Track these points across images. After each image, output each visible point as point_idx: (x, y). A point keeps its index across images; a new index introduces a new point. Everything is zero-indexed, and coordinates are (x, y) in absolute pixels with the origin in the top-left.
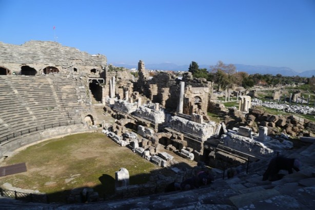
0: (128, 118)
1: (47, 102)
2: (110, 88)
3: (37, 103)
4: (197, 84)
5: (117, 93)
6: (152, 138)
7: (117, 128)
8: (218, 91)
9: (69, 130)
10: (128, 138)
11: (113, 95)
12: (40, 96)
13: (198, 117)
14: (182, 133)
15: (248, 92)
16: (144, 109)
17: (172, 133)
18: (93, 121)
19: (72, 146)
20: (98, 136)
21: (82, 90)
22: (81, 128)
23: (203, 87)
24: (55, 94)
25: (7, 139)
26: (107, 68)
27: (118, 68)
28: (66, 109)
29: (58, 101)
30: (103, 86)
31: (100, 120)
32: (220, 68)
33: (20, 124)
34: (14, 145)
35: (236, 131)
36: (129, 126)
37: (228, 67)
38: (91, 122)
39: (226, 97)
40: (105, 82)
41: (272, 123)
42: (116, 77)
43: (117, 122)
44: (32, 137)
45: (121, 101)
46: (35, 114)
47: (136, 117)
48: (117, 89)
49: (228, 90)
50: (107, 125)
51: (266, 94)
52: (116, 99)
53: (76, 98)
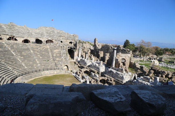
0: (86, 68)
1: (46, 58)
2: (78, 52)
3: (41, 58)
4: (124, 52)
5: (82, 55)
6: (96, 79)
7: (80, 73)
8: (140, 57)
9: (55, 72)
10: (84, 78)
11: (80, 56)
12: (43, 54)
13: (122, 70)
14: (113, 78)
15: (158, 58)
16: (94, 64)
17: (107, 77)
18: (68, 69)
19: (56, 80)
20: (69, 76)
21: (64, 52)
22: (61, 72)
23: (128, 53)
24: (50, 54)
25: (26, 74)
26: (78, 42)
27: (83, 42)
28: (55, 61)
29: (51, 57)
30: (75, 51)
31: (72, 68)
32: (142, 44)
33: (32, 67)
34: (28, 77)
35: (142, 78)
36: (86, 72)
37: (147, 43)
38: (67, 69)
39: (145, 60)
40: (76, 49)
41: (163, 75)
42: (82, 47)
43: (80, 70)
44: (37, 74)
45: (83, 59)
46: (40, 63)
47: (90, 68)
48: (82, 53)
49: (146, 57)
50: (75, 71)
51: (170, 60)
52: (81, 58)
53: (60, 56)
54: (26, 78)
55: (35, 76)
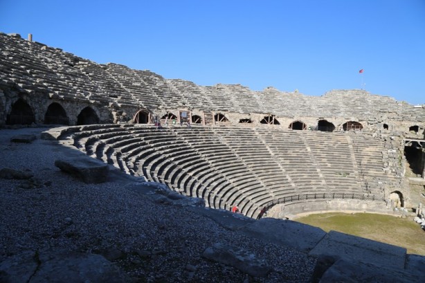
1: (342, 166)
3: (329, 165)
9: (364, 206)
12: (334, 158)
18: (402, 201)
19: (364, 228)
20: (406, 223)
21: (392, 155)
22: (381, 207)
24: (353, 157)
25: (292, 200)
28: (365, 177)
29: (355, 166)
31: (414, 201)
33: (307, 186)
34: (296, 208)
38: (400, 203)
44: (317, 203)
46: (326, 177)
53: (381, 166)
54: (291, 210)
55: (313, 209)
